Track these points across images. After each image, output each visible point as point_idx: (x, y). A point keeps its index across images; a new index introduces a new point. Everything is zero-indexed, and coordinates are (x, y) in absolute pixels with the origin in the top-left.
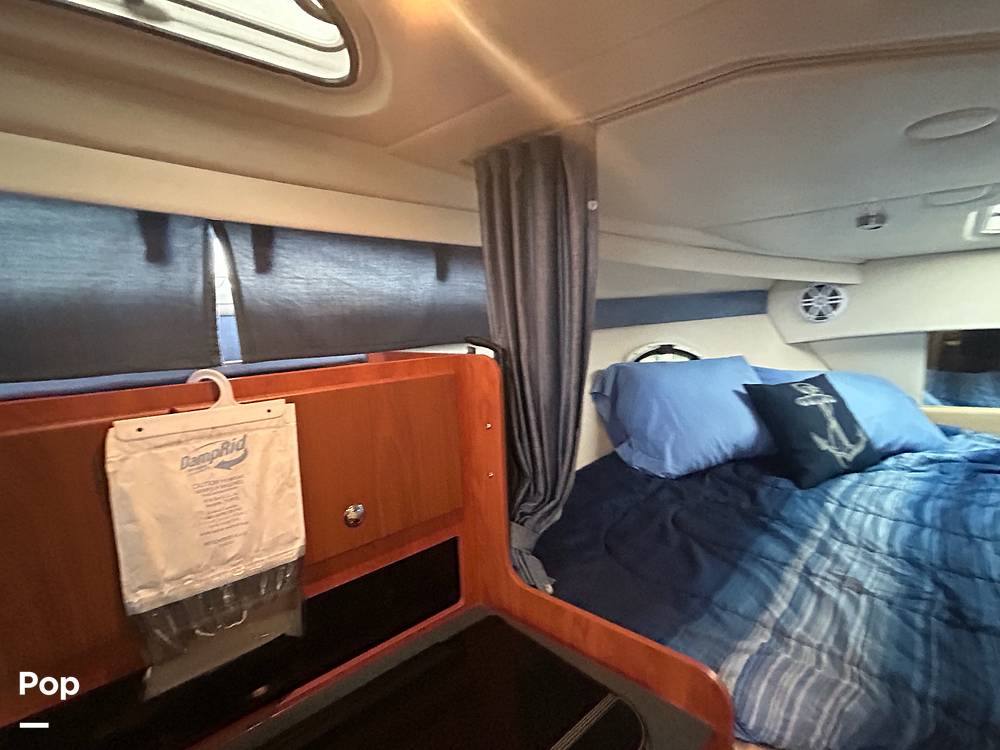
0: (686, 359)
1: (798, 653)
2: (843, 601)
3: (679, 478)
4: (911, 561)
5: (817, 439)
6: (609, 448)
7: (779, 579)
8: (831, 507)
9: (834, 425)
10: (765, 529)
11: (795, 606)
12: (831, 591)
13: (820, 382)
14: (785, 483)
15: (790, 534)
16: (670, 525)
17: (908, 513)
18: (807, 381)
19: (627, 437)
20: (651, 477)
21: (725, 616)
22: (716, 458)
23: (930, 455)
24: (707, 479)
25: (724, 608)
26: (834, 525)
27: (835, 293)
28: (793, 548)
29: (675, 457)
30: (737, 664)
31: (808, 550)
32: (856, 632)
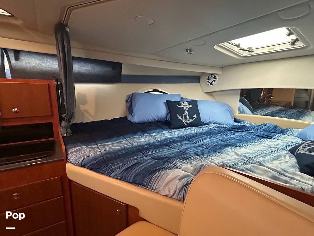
5: (178, 116)
9: (186, 113)
18: (188, 101)
27: (215, 77)
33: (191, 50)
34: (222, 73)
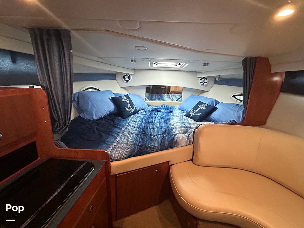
0: (97, 91)
1: (121, 145)
2: (129, 136)
3: (97, 120)
4: (140, 128)
5: (126, 108)
6: (78, 115)
7: (118, 135)
8: (128, 121)
9: (129, 105)
10: (116, 127)
11: (121, 139)
12: (127, 135)
13: (127, 96)
14: (120, 118)
15: (120, 127)
16: (95, 130)
17: (141, 121)
18: (124, 96)
19: (83, 112)
20: (90, 121)
21: (108, 143)
22: (106, 115)
23: (145, 110)
24: (104, 120)
25: (108, 142)
26: (129, 124)
27: (129, 76)
28: (121, 129)
29: (96, 115)
30: (110, 149)
31: (123, 129)
32: (130, 139)
33: (135, 61)
34: (134, 74)
